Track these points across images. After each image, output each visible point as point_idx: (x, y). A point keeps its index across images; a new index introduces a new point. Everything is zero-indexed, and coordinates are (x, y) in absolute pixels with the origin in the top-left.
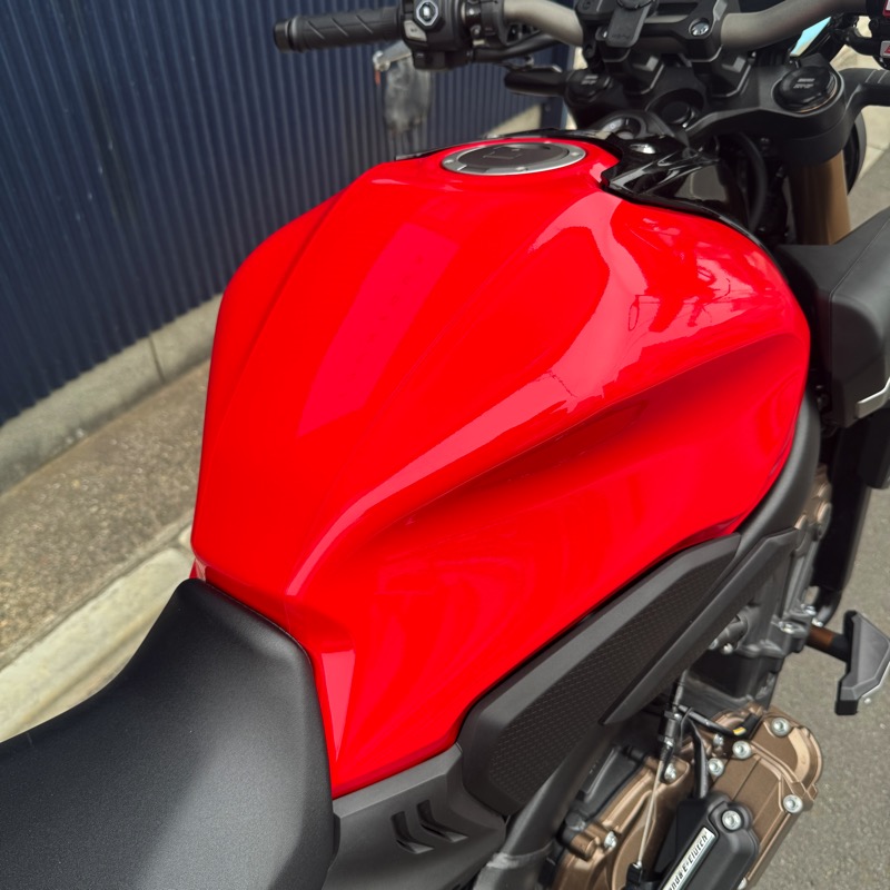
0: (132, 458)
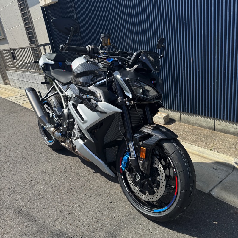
0: (195, 132)
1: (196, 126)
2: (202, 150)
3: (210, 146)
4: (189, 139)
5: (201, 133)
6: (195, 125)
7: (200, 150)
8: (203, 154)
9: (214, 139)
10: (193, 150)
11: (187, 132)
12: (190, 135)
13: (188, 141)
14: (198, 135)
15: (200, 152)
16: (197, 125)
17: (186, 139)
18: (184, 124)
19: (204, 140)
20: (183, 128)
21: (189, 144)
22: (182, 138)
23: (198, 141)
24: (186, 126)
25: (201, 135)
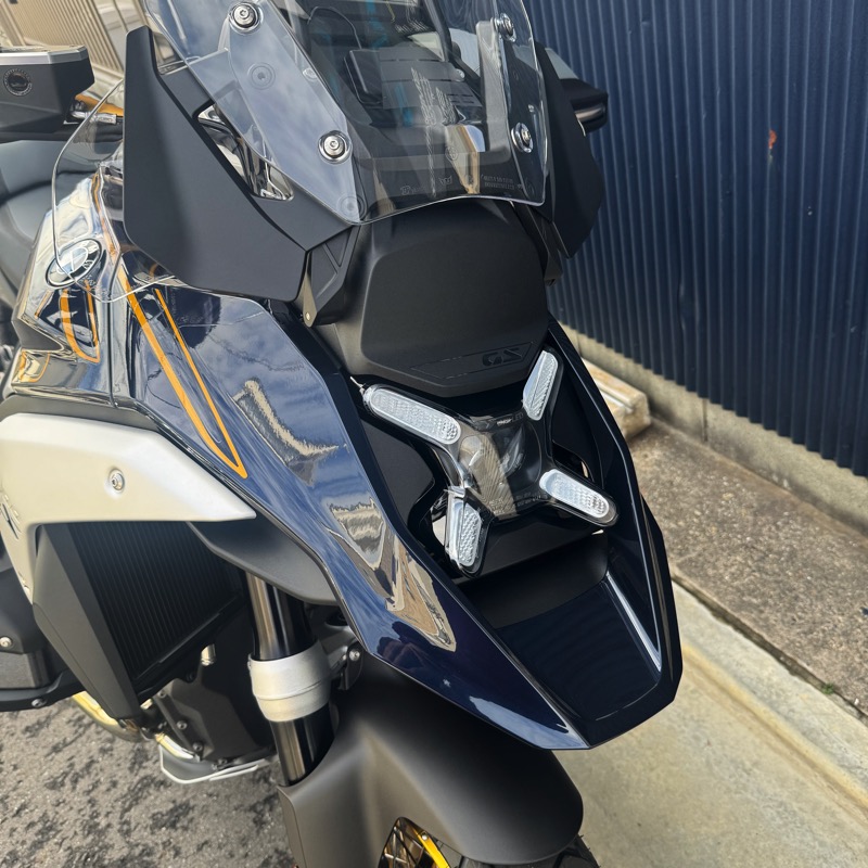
0: (765, 530)
1: (779, 485)
2: (775, 679)
3: (823, 656)
4: (721, 578)
5: (795, 544)
6: (775, 478)
7: (765, 674)
8: (773, 714)
9: (857, 608)
10: (726, 668)
11: (722, 524)
12: (733, 551)
13: (717, 594)
14: (780, 554)
15: (761, 699)
16: (786, 484)
17: (711, 572)
18: (718, 457)
19: (804, 602)
20: (707, 491)
21: (714, 612)
22: (691, 560)
23: (765, 604)
24: (729, 473)
25: (793, 554)
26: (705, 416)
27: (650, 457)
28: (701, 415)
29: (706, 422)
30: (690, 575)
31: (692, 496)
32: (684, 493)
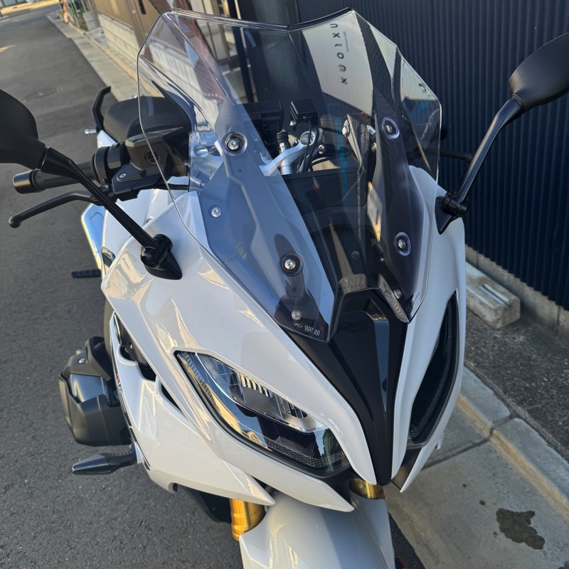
4: (557, 422)
10: (554, 480)
11: (561, 389)
13: (552, 433)
17: (550, 418)
20: (554, 366)
21: (549, 444)
22: (537, 409)
26: (558, 317)
27: (518, 340)
28: (555, 316)
29: (558, 321)
30: (536, 418)
31: (543, 368)
32: (538, 366)
